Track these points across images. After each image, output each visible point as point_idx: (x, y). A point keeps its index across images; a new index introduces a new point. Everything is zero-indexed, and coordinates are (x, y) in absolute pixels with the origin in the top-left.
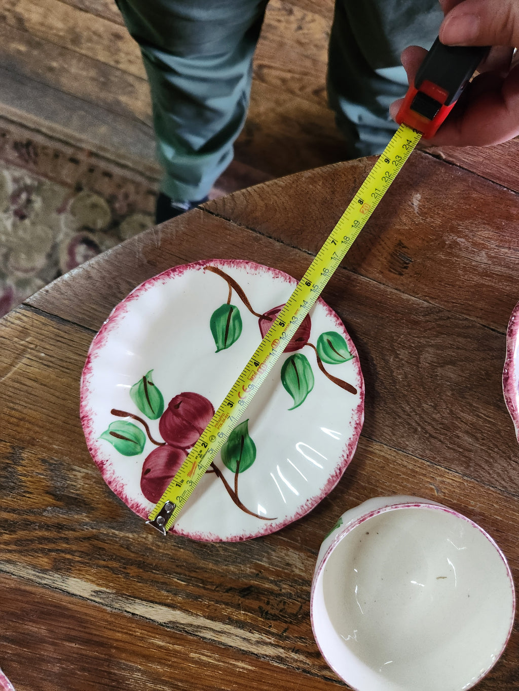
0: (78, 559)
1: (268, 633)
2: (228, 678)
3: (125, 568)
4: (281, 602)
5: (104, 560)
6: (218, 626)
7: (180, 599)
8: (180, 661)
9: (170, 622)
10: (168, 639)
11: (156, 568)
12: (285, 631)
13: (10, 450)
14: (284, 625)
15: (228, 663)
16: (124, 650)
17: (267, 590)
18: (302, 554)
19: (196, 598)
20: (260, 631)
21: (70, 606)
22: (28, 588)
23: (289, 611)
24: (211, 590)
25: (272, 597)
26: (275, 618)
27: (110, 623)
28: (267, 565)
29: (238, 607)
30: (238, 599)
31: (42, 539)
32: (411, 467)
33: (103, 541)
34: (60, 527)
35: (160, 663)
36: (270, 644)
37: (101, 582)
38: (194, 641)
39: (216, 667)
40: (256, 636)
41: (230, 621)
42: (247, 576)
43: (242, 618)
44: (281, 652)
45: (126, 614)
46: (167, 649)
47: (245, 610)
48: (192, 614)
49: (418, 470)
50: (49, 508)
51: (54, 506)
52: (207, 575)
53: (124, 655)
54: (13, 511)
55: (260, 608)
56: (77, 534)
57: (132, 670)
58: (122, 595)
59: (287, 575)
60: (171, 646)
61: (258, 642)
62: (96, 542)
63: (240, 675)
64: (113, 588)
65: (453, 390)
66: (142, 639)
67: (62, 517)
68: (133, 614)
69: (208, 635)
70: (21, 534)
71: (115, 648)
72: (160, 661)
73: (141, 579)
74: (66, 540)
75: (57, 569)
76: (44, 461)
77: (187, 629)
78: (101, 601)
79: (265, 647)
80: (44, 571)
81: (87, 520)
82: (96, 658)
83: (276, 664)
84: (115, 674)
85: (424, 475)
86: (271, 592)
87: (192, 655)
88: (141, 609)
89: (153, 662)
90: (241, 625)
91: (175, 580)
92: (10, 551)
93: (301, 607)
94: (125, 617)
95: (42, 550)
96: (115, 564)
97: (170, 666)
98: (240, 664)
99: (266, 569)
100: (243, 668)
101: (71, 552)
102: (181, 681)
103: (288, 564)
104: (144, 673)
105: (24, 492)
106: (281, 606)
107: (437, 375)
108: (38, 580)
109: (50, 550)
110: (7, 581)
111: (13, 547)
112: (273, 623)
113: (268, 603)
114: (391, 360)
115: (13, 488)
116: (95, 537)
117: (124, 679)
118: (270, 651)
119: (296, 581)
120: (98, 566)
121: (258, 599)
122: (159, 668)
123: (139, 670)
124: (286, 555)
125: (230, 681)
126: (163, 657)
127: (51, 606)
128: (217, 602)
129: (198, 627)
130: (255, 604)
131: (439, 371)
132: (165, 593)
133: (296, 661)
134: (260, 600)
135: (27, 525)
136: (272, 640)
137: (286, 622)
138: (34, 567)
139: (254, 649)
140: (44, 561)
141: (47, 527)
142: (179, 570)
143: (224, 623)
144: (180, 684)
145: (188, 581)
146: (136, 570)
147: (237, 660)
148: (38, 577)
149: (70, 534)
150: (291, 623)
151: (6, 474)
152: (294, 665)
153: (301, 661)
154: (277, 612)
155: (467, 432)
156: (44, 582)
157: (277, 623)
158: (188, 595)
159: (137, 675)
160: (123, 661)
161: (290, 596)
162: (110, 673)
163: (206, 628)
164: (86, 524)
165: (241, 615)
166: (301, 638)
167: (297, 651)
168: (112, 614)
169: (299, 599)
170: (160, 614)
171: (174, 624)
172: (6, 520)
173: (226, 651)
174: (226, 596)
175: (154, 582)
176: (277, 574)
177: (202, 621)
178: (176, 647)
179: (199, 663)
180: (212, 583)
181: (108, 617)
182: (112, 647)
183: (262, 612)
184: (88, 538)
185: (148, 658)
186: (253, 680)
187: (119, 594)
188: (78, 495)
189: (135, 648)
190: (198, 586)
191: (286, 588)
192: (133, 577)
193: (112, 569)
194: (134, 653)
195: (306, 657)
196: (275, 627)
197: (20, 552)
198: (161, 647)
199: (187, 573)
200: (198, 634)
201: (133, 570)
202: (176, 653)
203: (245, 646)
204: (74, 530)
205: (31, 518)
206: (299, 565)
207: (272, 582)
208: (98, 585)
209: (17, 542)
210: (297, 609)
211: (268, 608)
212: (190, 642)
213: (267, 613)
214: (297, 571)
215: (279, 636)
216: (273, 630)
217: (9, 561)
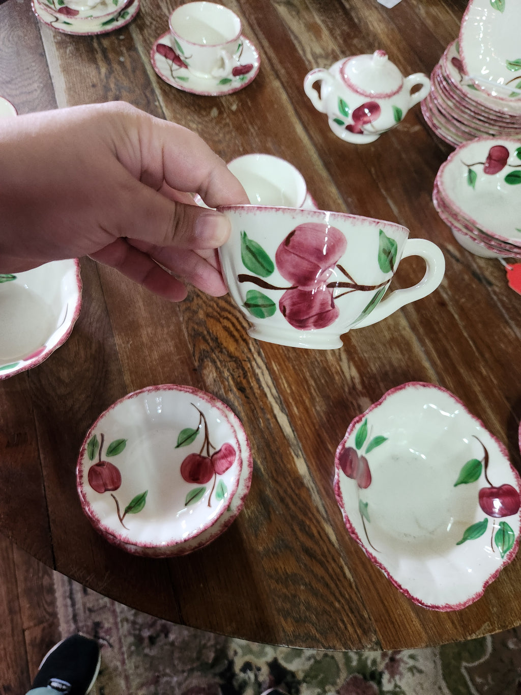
0: (290, 478)
1: (252, 367)
2: (285, 368)
3: (276, 452)
4: (235, 372)
5: (280, 464)
6: (267, 390)
7: (269, 416)
8: (296, 395)
9: (282, 412)
10: (291, 407)
11: (263, 437)
12: (245, 361)
13: (265, 559)
14: (243, 363)
15: (279, 374)
16: (313, 423)
17: (234, 382)
18: (205, 378)
19: (262, 409)
20: (254, 371)
21: (314, 463)
22: (322, 490)
23: (235, 365)
24: (254, 405)
25: (236, 377)
26: (243, 369)
27: (305, 438)
28: (223, 390)
29: (251, 388)
30: (248, 391)
31: (295, 504)
32: (126, 361)
33: (271, 473)
34: (282, 500)
35: (305, 403)
36: (256, 362)
37: (291, 458)
38: (282, 395)
39: (285, 377)
40: (258, 371)
41: (260, 386)
42: (235, 395)
43: (255, 383)
44: (256, 355)
45: (296, 436)
46: (296, 404)
47: (250, 384)
48: (271, 405)
49: (125, 357)
50: (277, 512)
51: (274, 512)
52: (248, 412)
53: (315, 421)
54: (293, 530)
55: (244, 378)
56: (278, 488)
57: (318, 412)
58: (289, 443)
59: (220, 377)
60: (293, 404)
61: (259, 367)
62: (275, 475)
63: (280, 365)
64: (289, 450)
65: (73, 369)
66: (301, 419)
67: (276, 503)
68: (293, 431)
69: (274, 391)
70: (301, 516)
71: (314, 427)
72: (303, 403)
73: (274, 440)
74: (285, 491)
75: (302, 484)
76: (256, 536)
77: (279, 402)
78: (299, 451)
79: (259, 364)
80: (308, 489)
81: (268, 489)
82: (327, 432)
83: (263, 354)
84: (326, 418)
85: (126, 352)
86: (233, 378)
87: (289, 391)
88: (288, 429)
89: (307, 406)
90: (258, 381)
91: (262, 424)
92: (313, 514)
93: (230, 361)
94: (297, 434)
95: (300, 499)
96: (278, 459)
97: (302, 397)
98: (275, 369)
99: (224, 388)
100: (276, 366)
101: (289, 484)
102: (304, 388)
103: (215, 381)
104: (314, 406)
105: (279, 532)
106: (236, 370)
107: (71, 380)
108: (315, 489)
109: (296, 495)
110: (328, 504)
111: (310, 515)
112: (246, 368)
113: (239, 377)
114: (77, 406)
115: (283, 540)
116: (273, 477)
117: (325, 413)
118: (259, 360)
119: (220, 372)
120: (285, 465)
121: (241, 382)
122: (307, 401)
123: (316, 409)
124: (211, 385)
125: (287, 367)
126: (300, 403)
127: (321, 472)
128: (256, 398)
129: (274, 398)
130: (244, 382)
131: (67, 381)
132: (272, 425)
133: (254, 347)
134: (241, 381)
135: (294, 517)
136: (254, 363)
137: (241, 363)
138: (310, 496)
139: (264, 367)
140: (304, 494)
141: (287, 506)
142: (256, 427)
143: (263, 388)
144: (306, 387)
145: (257, 419)
146: (272, 446)
147: (274, 371)
148: (313, 489)
149: (281, 492)
150: (240, 361)
151: (278, 550)
152: (256, 346)
153: (253, 344)
154: (240, 371)
155: (91, 348)
156: (313, 485)
157: (244, 366)
158: (264, 413)
159: (318, 408)
160: (317, 419)
161: (228, 370)
162: (328, 421)
163: (272, 395)
164: (270, 488)
165: (254, 384)
166: (243, 352)
167: (250, 350)
168: (301, 441)
169: (227, 365)
170: (283, 420)
171: (282, 410)
172: (301, 530)
173: (275, 379)
174: (251, 396)
175: (271, 434)
176: (223, 382)
177: (271, 399)
178: (291, 400)
179: (290, 386)
180: (250, 407)
181: (304, 441)
182: (316, 429)
183: (245, 376)
184: (276, 482)
185: (306, 410)
186: (277, 358)
187: (289, 445)
188: (259, 504)
189: (308, 419)
190: (257, 412)
191: (226, 374)
192: (276, 445)
193: (281, 457)
194: (310, 417)
195: (249, 344)
196: (247, 365)
197: (309, 510)
198: (297, 408)
199: (255, 421)
200: (278, 397)
201: (273, 448)
202: (294, 399)
203: (266, 372)
204: (278, 491)
205: (289, 518)
206: (211, 376)
207: (228, 382)
208: (293, 458)
209: (305, 514)
210: (231, 363)
211: (241, 375)
212: (284, 397)
213: (244, 374)
214: (215, 375)
215: (250, 361)
216: (249, 366)
217: (318, 511)
